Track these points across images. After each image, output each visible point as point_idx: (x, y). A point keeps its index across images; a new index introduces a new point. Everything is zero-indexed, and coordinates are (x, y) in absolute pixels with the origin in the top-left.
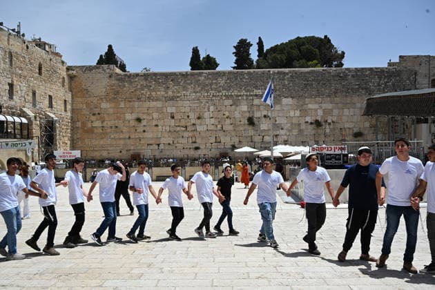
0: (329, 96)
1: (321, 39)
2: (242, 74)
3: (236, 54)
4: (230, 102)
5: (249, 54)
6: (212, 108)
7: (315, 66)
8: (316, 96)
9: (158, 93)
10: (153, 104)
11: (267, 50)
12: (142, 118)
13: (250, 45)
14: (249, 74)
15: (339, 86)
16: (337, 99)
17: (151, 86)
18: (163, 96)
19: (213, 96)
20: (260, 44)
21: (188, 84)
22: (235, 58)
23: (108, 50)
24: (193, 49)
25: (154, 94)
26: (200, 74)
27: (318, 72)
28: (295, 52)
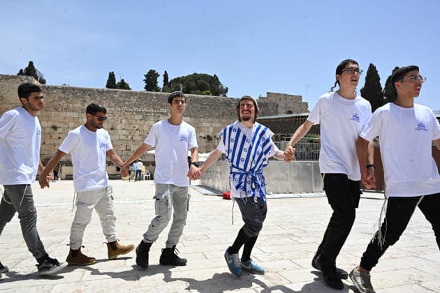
0: (218, 118)
1: (211, 77)
2: (151, 95)
3: (146, 81)
4: (140, 117)
5: (157, 83)
6: (124, 121)
7: (208, 94)
8: (208, 117)
9: (76, 105)
10: (69, 114)
11: (171, 81)
12: (58, 126)
13: (157, 75)
14: (157, 95)
15: (226, 111)
16: (224, 120)
17: (68, 99)
18: (79, 108)
19: (126, 111)
20: (166, 76)
21: (104, 100)
22: (145, 84)
23: (29, 66)
24: (110, 73)
25: (71, 105)
26: (115, 92)
27: (211, 99)
28: (193, 84)
